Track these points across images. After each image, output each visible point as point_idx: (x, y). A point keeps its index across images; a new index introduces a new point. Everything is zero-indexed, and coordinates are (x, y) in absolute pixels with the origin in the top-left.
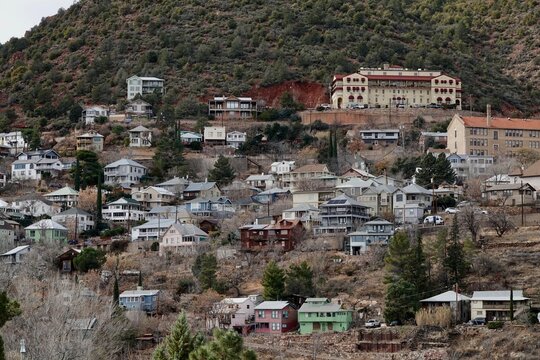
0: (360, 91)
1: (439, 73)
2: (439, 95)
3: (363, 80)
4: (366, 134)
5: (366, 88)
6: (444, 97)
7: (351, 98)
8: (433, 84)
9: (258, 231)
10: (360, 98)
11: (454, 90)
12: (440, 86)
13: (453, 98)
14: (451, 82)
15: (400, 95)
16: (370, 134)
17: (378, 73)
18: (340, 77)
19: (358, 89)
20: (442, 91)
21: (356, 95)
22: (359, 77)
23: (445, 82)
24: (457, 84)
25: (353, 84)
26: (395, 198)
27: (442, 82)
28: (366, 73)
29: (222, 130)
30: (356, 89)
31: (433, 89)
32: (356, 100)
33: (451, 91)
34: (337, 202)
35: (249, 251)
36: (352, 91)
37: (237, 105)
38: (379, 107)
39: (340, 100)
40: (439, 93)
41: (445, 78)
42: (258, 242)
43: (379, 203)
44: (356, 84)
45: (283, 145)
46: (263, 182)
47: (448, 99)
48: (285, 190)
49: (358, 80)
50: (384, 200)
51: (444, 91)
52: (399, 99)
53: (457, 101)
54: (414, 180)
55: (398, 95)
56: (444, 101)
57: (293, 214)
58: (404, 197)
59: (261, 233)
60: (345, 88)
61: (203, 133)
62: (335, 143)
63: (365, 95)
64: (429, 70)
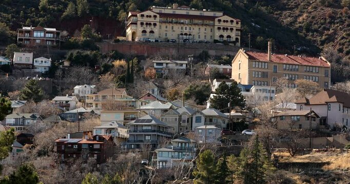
0: (152, 26)
1: (221, 14)
2: (221, 33)
3: (155, 17)
4: (158, 64)
5: (158, 24)
6: (225, 34)
7: (144, 32)
8: (217, 23)
9: (73, 144)
10: (152, 32)
11: (235, 29)
12: (222, 24)
13: (233, 35)
14: (232, 21)
15: (187, 31)
16: (161, 64)
17: (168, 10)
18: (134, 13)
19: (150, 24)
20: (224, 29)
21: (148, 30)
22: (152, 14)
23: (227, 21)
24: (237, 23)
25: (145, 20)
26: (194, 120)
27: (224, 21)
28: (158, 10)
29: (30, 55)
30: (148, 24)
31: (216, 27)
32: (148, 34)
33: (232, 29)
34: (143, 121)
35: (63, 162)
36: (145, 26)
37: (42, 34)
38: (168, 41)
39: (134, 34)
40: (222, 31)
41: (226, 18)
42: (72, 154)
43: (180, 124)
44: (149, 20)
45: (84, 71)
46: (67, 102)
47: (229, 37)
48: (89, 110)
49: (150, 16)
50: (184, 121)
51: (225, 29)
52: (186, 34)
53: (237, 39)
54: (208, 105)
55: (185, 31)
56: (225, 39)
57: (103, 130)
58: (203, 119)
59: (76, 147)
60: (139, 23)
61: (13, 58)
62: (132, 70)
63: (156, 30)
64: (213, 10)
